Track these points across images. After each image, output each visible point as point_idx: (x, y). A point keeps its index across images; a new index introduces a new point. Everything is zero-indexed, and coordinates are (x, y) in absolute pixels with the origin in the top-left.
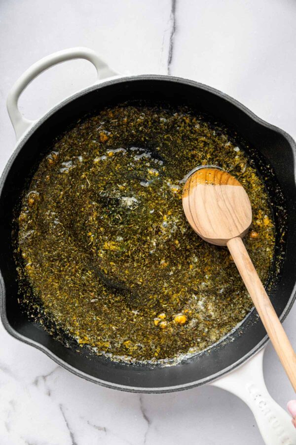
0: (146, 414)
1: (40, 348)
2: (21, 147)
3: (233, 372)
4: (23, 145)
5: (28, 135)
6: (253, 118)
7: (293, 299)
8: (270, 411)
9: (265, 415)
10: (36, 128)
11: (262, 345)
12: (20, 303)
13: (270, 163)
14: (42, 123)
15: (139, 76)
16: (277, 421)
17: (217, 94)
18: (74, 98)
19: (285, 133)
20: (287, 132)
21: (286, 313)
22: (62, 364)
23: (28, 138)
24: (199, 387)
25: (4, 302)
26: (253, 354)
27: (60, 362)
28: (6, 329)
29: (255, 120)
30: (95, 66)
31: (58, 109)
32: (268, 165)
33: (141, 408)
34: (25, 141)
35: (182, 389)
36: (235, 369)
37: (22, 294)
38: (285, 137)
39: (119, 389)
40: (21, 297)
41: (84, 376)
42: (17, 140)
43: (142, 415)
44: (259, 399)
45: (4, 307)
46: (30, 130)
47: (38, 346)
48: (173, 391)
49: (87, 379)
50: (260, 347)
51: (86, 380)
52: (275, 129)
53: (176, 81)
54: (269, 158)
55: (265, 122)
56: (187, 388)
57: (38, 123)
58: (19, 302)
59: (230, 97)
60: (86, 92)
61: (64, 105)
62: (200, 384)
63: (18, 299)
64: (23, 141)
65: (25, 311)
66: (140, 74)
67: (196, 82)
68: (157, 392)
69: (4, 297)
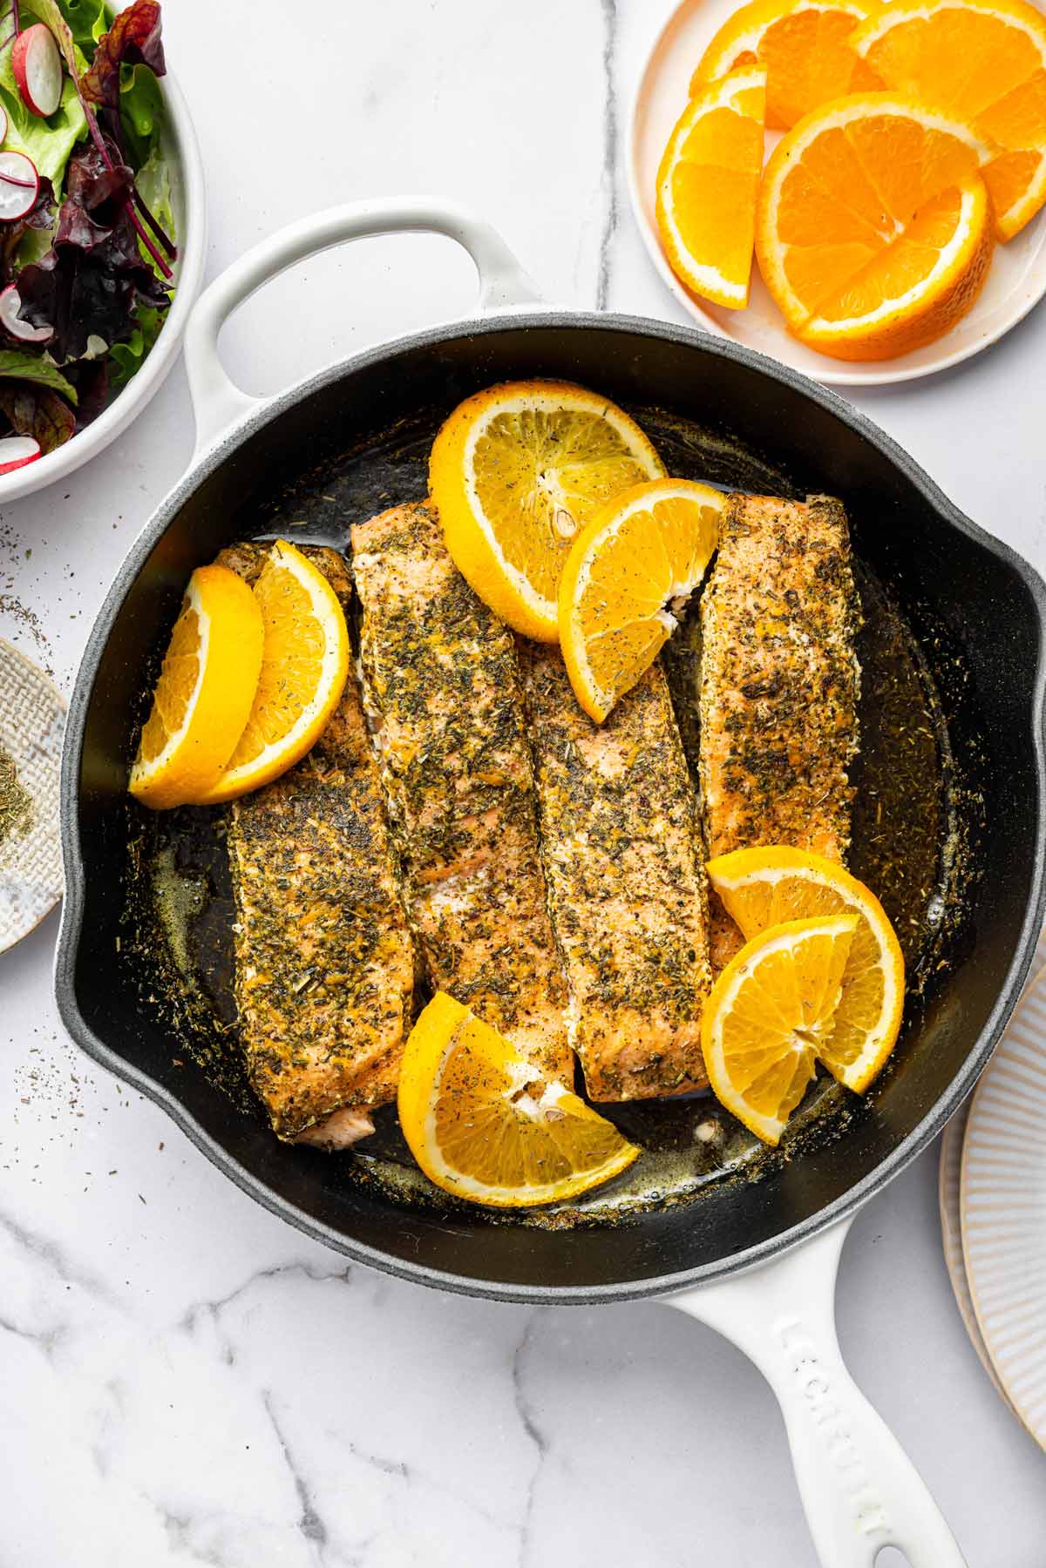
0: (531, 1418)
3: (738, 1278)
8: (837, 1412)
9: (821, 1422)
11: (845, 1208)
12: (122, 953)
14: (286, 407)
16: (853, 1449)
25: (73, 938)
27: (214, 1154)
30: (476, 261)
34: (224, 456)
37: (131, 926)
40: (127, 932)
43: (520, 1425)
44: (808, 1372)
57: (272, 409)
58: (118, 949)
62: (635, 1295)
63: (118, 939)
65: (133, 980)
68: (498, 1297)
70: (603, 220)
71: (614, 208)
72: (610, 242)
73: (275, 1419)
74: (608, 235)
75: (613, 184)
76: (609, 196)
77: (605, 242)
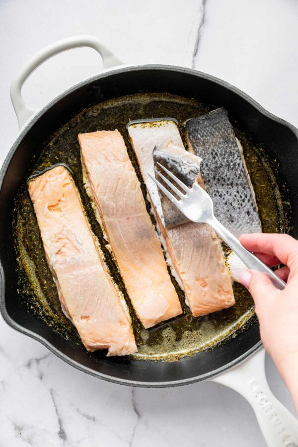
0: (136, 407)
1: (39, 339)
2: (24, 135)
3: (235, 368)
4: (25, 133)
5: (31, 123)
6: (260, 110)
8: (271, 408)
9: (267, 412)
10: (39, 117)
12: (20, 294)
13: (277, 157)
14: (46, 110)
16: (278, 419)
22: (61, 356)
23: (31, 126)
24: (200, 382)
26: (255, 350)
28: (5, 319)
29: (263, 113)
32: (274, 159)
33: (133, 400)
34: (29, 129)
35: (182, 384)
36: (237, 365)
37: (22, 285)
39: (118, 382)
40: (21, 287)
41: (83, 369)
42: (20, 129)
43: (133, 408)
44: (260, 396)
45: (3, 297)
46: (33, 118)
47: (37, 338)
49: (86, 372)
52: (282, 123)
53: (183, 71)
54: (276, 152)
56: (188, 383)
57: (42, 112)
58: (18, 293)
60: (91, 81)
61: (69, 93)
62: (200, 380)
63: (18, 290)
64: (26, 129)
65: (25, 302)
66: (146, 64)
69: (4, 287)
70: (199, 21)
71: (203, 17)
72: (201, 29)
73: (53, 399)
74: (201, 26)
75: (204, 9)
76: (203, 13)
77: (200, 28)
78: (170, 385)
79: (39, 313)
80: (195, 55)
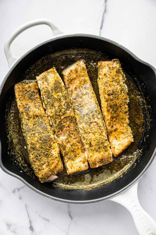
0: (70, 214)
1: (19, 178)
3: (121, 194)
4: (12, 70)
5: (15, 64)
6: (135, 58)
7: (154, 155)
8: (141, 214)
9: (138, 216)
11: (137, 179)
12: (9, 154)
13: (144, 82)
14: (23, 58)
15: (75, 34)
16: (144, 220)
17: (116, 45)
18: (40, 46)
19: (152, 66)
20: (153, 66)
21: (150, 163)
26: (132, 184)
29: (136, 59)
31: (31, 51)
32: (142, 84)
34: (14, 68)
35: (94, 202)
38: (152, 68)
39: (61, 201)
41: (42, 194)
42: (9, 67)
44: (135, 208)
46: (16, 62)
48: (89, 203)
50: (136, 180)
51: (43, 196)
52: (147, 64)
53: (94, 37)
54: (143, 80)
55: (142, 60)
59: (123, 47)
61: (35, 49)
62: (104, 199)
63: (8, 152)
64: (12, 68)
65: (12, 159)
67: (105, 38)
68: (81, 203)
70: (103, 11)
71: (105, 9)
73: (27, 209)
74: (104, 14)
75: (106, 5)
76: (105, 7)
77: (103, 15)
78: (88, 202)
79: (19, 164)
80: (101, 28)
